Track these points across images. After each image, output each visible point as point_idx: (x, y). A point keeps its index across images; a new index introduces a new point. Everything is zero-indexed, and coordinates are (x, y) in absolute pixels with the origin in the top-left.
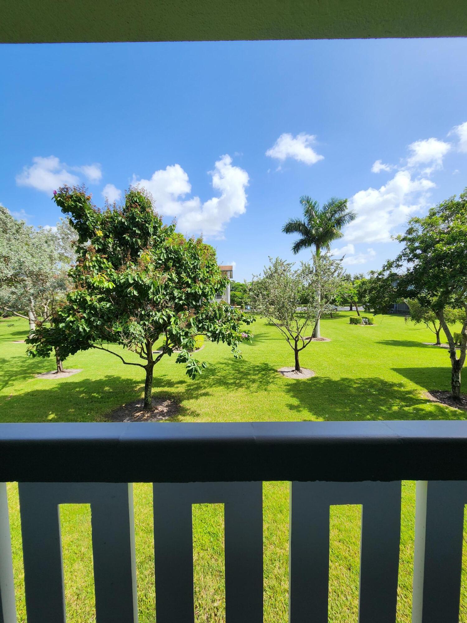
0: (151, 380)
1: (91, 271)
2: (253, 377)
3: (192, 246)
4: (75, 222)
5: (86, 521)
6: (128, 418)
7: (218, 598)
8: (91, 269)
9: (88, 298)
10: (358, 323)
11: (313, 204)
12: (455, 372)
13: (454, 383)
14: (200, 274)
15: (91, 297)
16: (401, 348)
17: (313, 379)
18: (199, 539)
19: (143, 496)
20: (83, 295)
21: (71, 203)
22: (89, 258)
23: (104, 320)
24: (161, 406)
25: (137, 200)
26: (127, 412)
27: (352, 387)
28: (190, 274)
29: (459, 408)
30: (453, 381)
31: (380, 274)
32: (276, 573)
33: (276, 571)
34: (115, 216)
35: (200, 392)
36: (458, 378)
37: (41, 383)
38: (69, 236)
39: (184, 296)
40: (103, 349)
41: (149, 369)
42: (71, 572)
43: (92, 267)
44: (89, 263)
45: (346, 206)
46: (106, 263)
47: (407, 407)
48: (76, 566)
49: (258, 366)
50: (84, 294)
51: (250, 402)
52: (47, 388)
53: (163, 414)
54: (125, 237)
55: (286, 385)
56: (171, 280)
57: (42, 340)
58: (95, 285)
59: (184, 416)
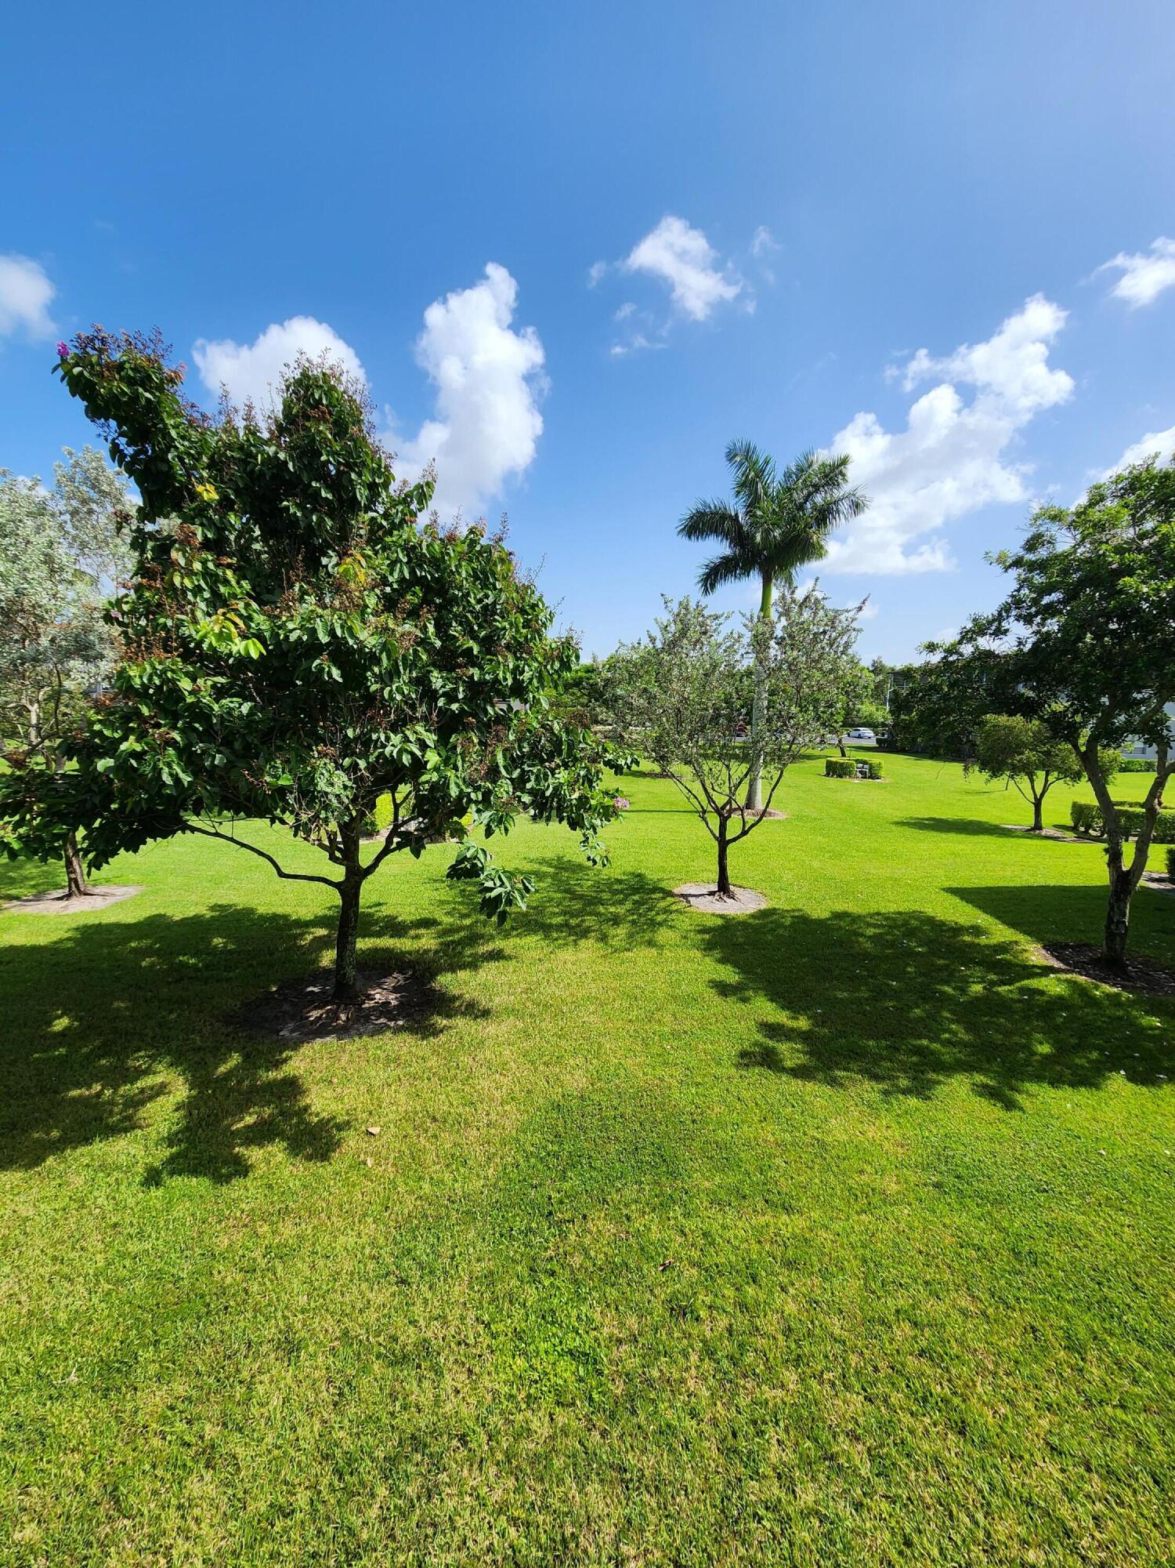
0: (356, 921)
1: (189, 603)
2: (612, 909)
3: (478, 548)
4: (130, 451)
5: (207, 1340)
6: (291, 1025)
7: (633, 1552)
8: (190, 596)
9: (185, 684)
10: (845, 774)
11: (761, 461)
12: (1118, 900)
13: (1113, 927)
14: (504, 628)
15: (194, 680)
16: (952, 836)
17: (764, 914)
18: (546, 1374)
19: (367, 1251)
20: (169, 674)
21: (120, 387)
22: (182, 562)
23: (234, 752)
24: (379, 990)
25: (321, 398)
26: (286, 1007)
27: (862, 935)
28: (476, 628)
29: (1124, 988)
30: (1110, 920)
31: (950, 651)
32: (774, 1460)
33: (774, 1454)
34: (252, 445)
35: (483, 949)
36: (1125, 916)
37: (23, 926)
38: (94, 506)
39: (461, 689)
40: (217, 834)
41: (349, 889)
42: (180, 1507)
43: (191, 591)
44: (183, 578)
45: (843, 475)
46: (233, 582)
47: (1005, 984)
48: (194, 1487)
49: (620, 882)
50: (173, 671)
51: (619, 976)
52: (42, 941)
53: (390, 1012)
54: (288, 508)
55: (699, 932)
56: (423, 642)
57: (35, 808)
58: (205, 646)
59: (449, 1016)
